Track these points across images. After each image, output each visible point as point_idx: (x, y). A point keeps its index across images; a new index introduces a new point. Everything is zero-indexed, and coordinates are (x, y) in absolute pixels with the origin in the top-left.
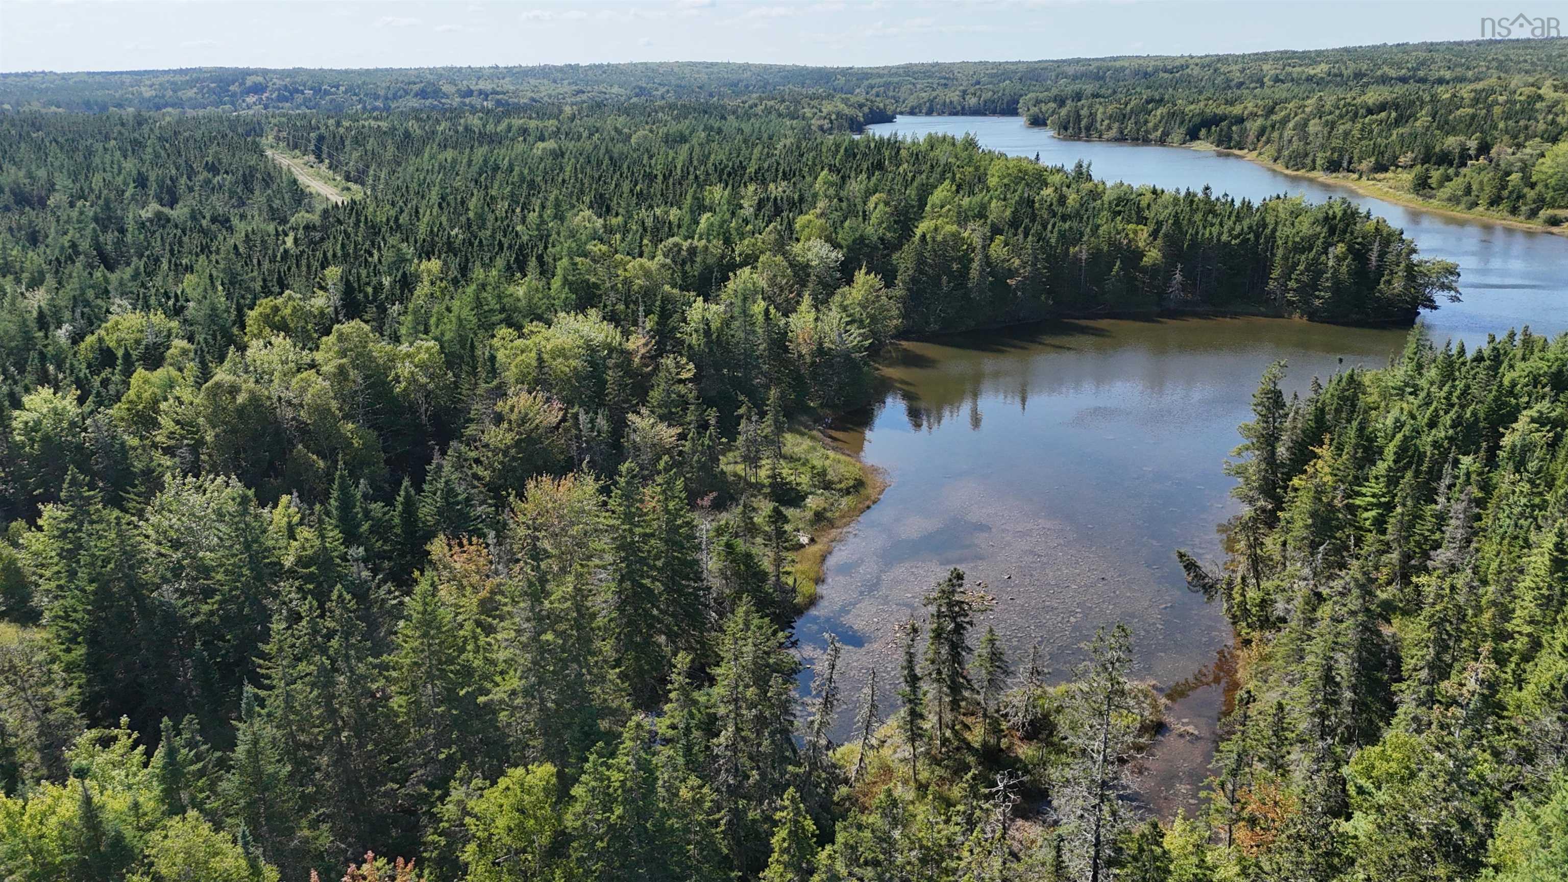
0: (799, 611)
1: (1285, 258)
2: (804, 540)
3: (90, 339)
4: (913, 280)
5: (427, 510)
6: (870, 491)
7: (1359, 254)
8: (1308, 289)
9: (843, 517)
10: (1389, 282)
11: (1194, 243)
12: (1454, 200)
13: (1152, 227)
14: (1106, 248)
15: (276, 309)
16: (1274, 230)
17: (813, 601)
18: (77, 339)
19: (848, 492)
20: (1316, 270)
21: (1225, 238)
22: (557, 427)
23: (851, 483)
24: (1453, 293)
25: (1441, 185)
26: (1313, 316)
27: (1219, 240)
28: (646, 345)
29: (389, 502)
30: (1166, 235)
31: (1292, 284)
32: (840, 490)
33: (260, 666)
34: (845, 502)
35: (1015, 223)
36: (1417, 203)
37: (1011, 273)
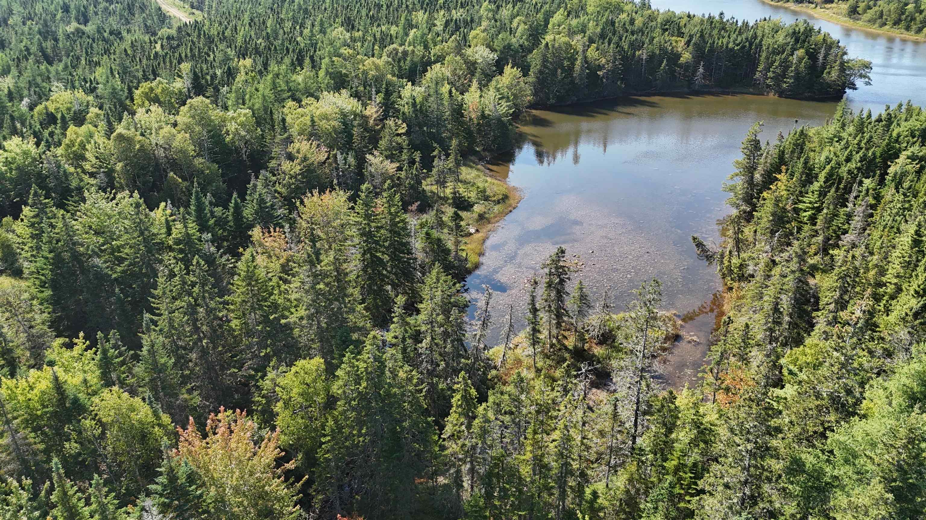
0: (469, 272)
1: (767, 58)
2: (472, 230)
3: (39, 108)
4: (541, 72)
5: (248, 212)
6: (511, 201)
7: (812, 55)
8: (780, 78)
9: (495, 217)
10: (829, 73)
11: (712, 50)
12: (872, 21)
13: (686, 39)
14: (658, 52)
15: (151, 89)
16: (762, 40)
17: (477, 266)
18: (31, 108)
19: (499, 202)
20: (785, 65)
21: (731, 45)
22: (324, 163)
23: (501, 197)
24: (867, 80)
25: (865, 11)
26: (782, 94)
27: (727, 47)
28: (377, 112)
29: (226, 207)
30: (695, 44)
31: (770, 74)
32: (494, 201)
33: (154, 303)
34: (497, 208)
35: (602, 36)
36: (849, 23)
37: (600, 68)
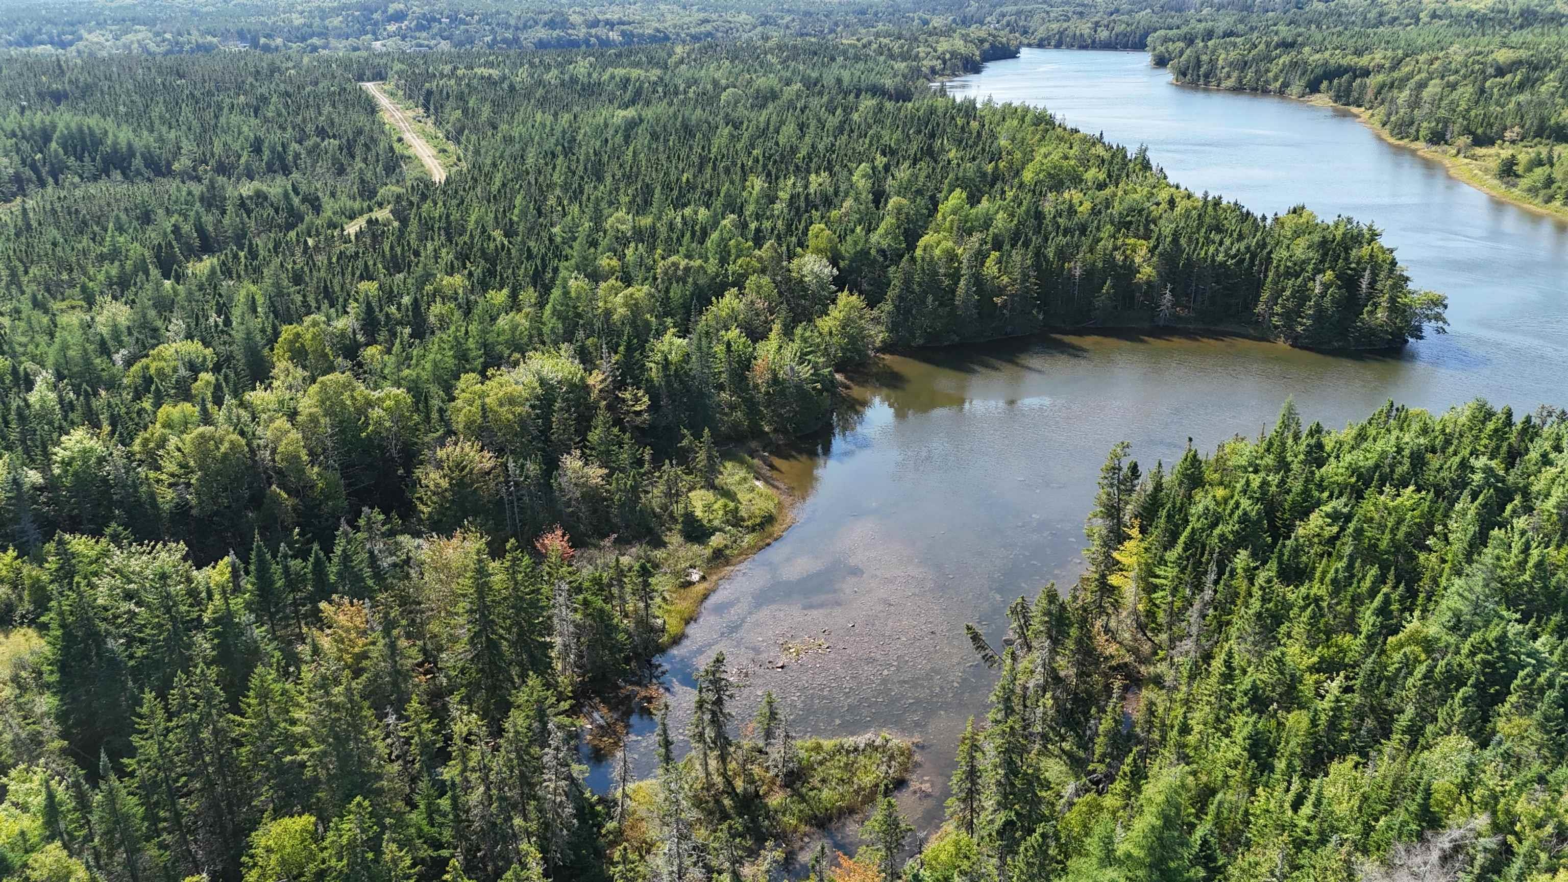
0: (662, 650)
1: (1276, 283)
2: (695, 577)
3: (136, 367)
4: (900, 297)
5: (333, 570)
6: (776, 529)
7: (1349, 282)
8: (1290, 316)
9: (741, 554)
11: (1189, 262)
12: (1533, 191)
13: (1152, 242)
14: (1101, 265)
15: (298, 335)
16: (1271, 252)
17: (677, 640)
18: (129, 363)
19: (753, 529)
20: (1302, 295)
21: (1220, 258)
22: (489, 473)
23: (758, 520)
24: (1440, 324)
25: (1529, 169)
26: (1296, 342)
30: (1161, 254)
31: (1278, 309)
32: (747, 527)
34: (748, 539)
35: (1015, 238)
